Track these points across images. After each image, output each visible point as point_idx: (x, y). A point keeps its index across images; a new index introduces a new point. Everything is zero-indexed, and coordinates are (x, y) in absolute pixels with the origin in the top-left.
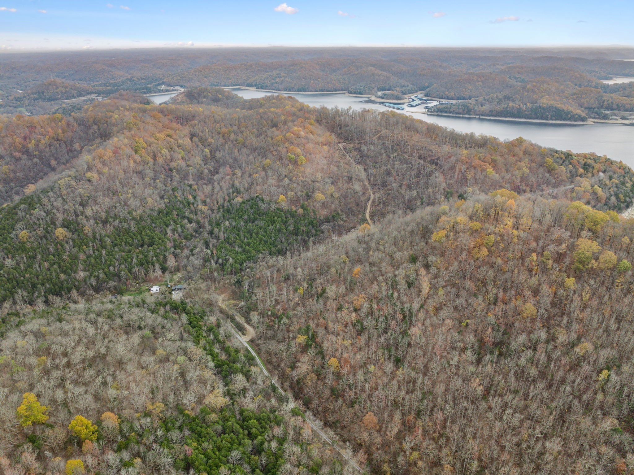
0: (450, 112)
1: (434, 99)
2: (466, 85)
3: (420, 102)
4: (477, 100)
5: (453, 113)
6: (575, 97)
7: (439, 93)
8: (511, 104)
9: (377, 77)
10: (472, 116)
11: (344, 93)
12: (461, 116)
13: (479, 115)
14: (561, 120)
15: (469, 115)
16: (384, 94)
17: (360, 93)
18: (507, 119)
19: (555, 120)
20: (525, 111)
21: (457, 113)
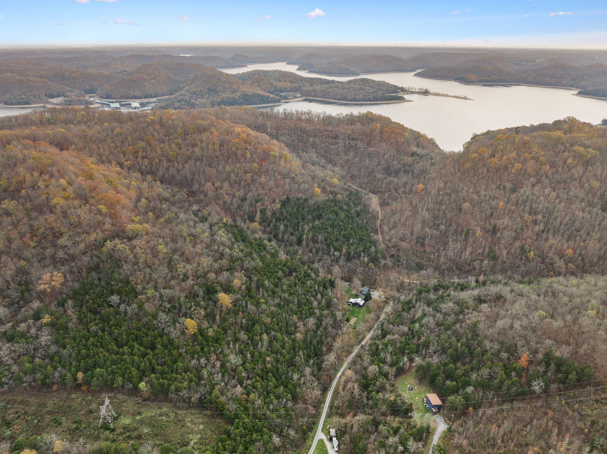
2: (145, 84)
6: (256, 84)
8: (224, 95)
9: (32, 83)
14: (266, 104)
19: (262, 104)
20: (238, 99)
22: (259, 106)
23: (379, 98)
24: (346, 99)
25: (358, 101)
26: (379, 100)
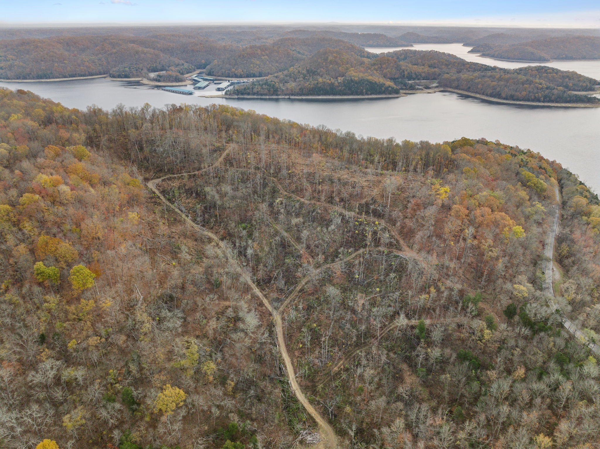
0: (254, 94)
1: (219, 78)
2: (253, 60)
3: (207, 83)
4: (276, 77)
5: (258, 95)
6: (376, 67)
7: (223, 71)
8: (320, 80)
9: (143, 55)
10: (280, 97)
11: (105, 77)
12: (268, 97)
13: (289, 95)
14: (376, 94)
15: (277, 95)
16: (158, 76)
17: (126, 76)
18: (320, 97)
19: (371, 94)
20: (338, 87)
21: (262, 95)
22: (366, 97)
23: (553, 97)
24: (499, 96)
25: (518, 100)
26: (552, 101)
